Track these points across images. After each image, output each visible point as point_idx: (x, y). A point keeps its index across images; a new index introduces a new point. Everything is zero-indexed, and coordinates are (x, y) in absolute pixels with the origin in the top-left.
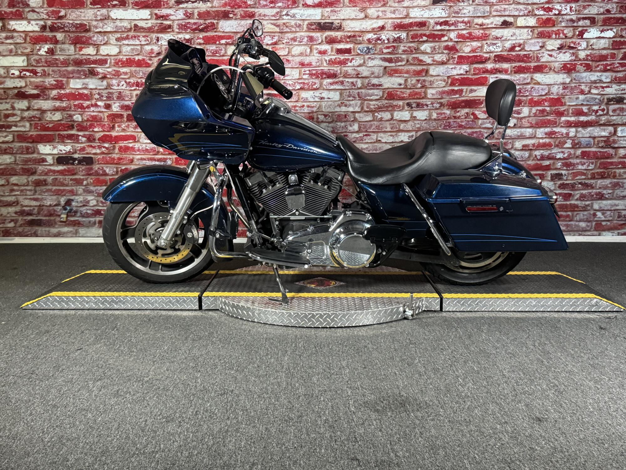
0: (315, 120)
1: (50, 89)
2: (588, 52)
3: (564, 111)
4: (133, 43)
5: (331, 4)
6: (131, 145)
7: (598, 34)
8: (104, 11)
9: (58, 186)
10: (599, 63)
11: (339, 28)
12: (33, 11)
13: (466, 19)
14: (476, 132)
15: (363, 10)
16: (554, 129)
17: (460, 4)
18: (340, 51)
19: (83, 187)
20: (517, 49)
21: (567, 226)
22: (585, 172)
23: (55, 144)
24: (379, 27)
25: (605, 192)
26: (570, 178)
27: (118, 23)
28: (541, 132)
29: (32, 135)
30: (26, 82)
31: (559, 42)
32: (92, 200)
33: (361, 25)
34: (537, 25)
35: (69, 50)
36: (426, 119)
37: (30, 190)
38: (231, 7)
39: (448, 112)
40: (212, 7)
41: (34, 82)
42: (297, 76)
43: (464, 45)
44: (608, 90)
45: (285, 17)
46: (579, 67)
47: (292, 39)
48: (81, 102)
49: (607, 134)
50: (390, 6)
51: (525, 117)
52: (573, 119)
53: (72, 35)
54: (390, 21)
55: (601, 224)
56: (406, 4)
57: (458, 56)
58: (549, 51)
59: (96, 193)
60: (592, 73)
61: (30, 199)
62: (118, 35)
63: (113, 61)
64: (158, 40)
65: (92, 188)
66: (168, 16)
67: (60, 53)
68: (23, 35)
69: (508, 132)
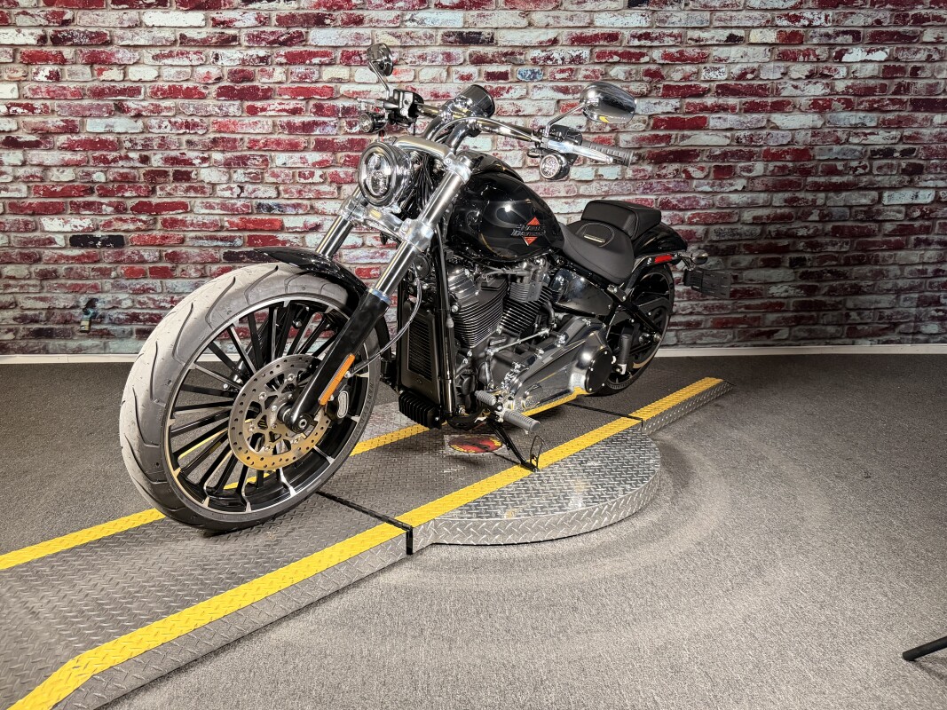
1: (55, 133)
2: (850, 83)
3: (812, 168)
4: (181, 63)
5: (478, 5)
6: (180, 217)
7: (864, 56)
8: (133, 14)
9: (74, 279)
10: (863, 98)
11: (491, 41)
12: (25, 13)
13: (676, 32)
14: (689, 198)
15: (526, 14)
16: (797, 194)
17: (667, 8)
18: (491, 76)
19: (112, 281)
20: (749, 76)
21: (810, 331)
22: (837, 255)
23: (66, 217)
24: (549, 41)
25: (863, 284)
26: (817, 264)
27: (156, 32)
28: (779, 198)
29: (30, 204)
30: (18, 123)
31: (809, 67)
32: (126, 300)
33: (522, 37)
34: (778, 42)
35: (83, 74)
36: (617, 179)
37: (34, 286)
38: (327, 8)
39: (649, 168)
40: (298, 9)
41: (30, 123)
43: (672, 70)
44: (872, 139)
45: (408, 24)
46: (836, 105)
47: (420, 57)
48: (105, 153)
49: (869, 202)
50: (565, 10)
51: (758, 177)
52: (822, 180)
53: (85, 50)
54: (566, 31)
55: (856, 329)
56: (589, 6)
57: (664, 86)
58: (793, 80)
59: (131, 289)
60: (854, 113)
62: (157, 51)
63: (149, 90)
64: (217, 58)
65: (124, 282)
66: (231, 22)
67: (70, 79)
68: (10, 50)
69: (734, 198)
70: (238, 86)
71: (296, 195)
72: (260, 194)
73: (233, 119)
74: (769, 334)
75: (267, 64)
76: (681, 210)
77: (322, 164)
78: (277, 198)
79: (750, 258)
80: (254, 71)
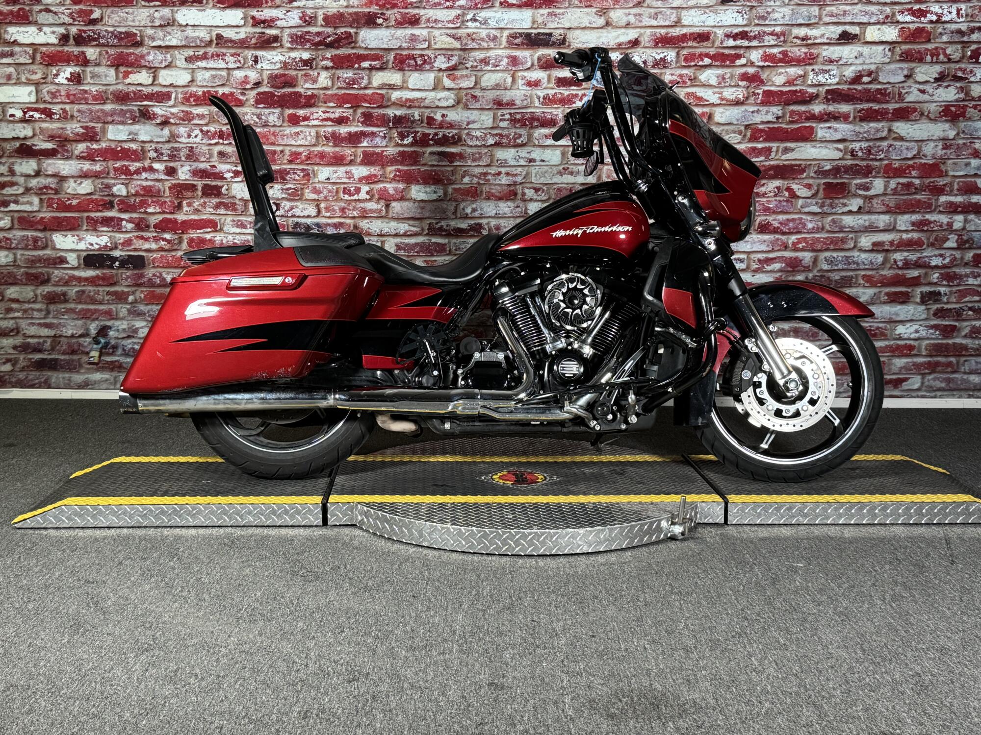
0: (519, 196)
1: (74, 141)
3: (945, 185)
4: (215, 65)
5: (548, 3)
6: (208, 237)
8: (166, 12)
9: (85, 303)
11: (563, 42)
12: (48, 11)
13: (778, 29)
14: (793, 220)
15: (603, 12)
16: (928, 216)
17: (769, 4)
18: (561, 82)
19: (128, 307)
20: (866, 79)
21: (948, 381)
23: (82, 234)
24: (630, 42)
26: (954, 300)
27: (190, 32)
28: (904, 221)
29: (42, 218)
30: (34, 130)
31: (938, 68)
32: (143, 328)
34: (900, 40)
35: (106, 76)
37: (39, 310)
38: (380, 6)
40: (347, 7)
41: (47, 129)
42: (489, 123)
43: (774, 73)
45: (470, 24)
46: (971, 112)
47: (482, 61)
48: (127, 163)
50: (648, 7)
51: (877, 195)
52: (959, 199)
53: (112, 51)
54: (649, 31)
57: (764, 92)
58: (920, 83)
59: (150, 316)
61: (40, 325)
62: (190, 52)
63: (180, 96)
64: (256, 61)
65: (142, 308)
66: (273, 20)
67: (91, 82)
68: (30, 50)
69: (848, 220)
70: (279, 92)
71: (339, 214)
72: (297, 212)
73: (272, 129)
74: (897, 383)
75: (311, 68)
76: (784, 233)
77: (369, 180)
78: (317, 216)
79: (871, 292)
80: (297, 75)
